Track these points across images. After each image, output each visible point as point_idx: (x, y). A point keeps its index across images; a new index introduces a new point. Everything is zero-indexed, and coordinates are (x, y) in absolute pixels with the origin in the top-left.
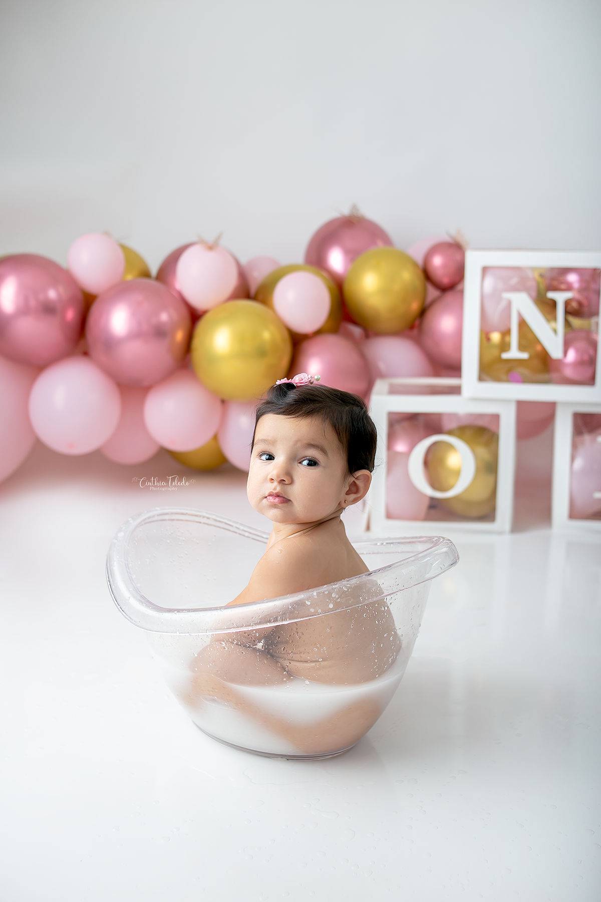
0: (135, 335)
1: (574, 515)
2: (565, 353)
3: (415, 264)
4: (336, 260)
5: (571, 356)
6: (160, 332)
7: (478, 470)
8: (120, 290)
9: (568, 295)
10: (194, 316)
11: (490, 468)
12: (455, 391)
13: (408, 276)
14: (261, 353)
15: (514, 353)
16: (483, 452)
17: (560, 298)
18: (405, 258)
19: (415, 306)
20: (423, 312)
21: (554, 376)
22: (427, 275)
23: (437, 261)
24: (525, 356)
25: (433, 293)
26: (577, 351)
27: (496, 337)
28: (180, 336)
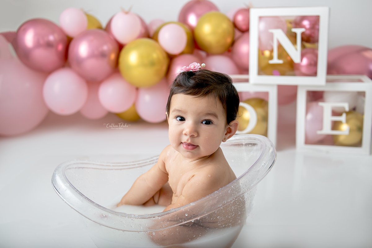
0: (92, 56)
1: (308, 142)
2: (302, 60)
3: (229, 20)
4: (192, 20)
5: (305, 61)
6: (103, 55)
7: (258, 121)
8: (85, 34)
9: (303, 30)
10: (120, 47)
11: (264, 119)
12: (247, 81)
13: (225, 26)
14: (152, 64)
15: (276, 61)
16: (261, 111)
17: (299, 31)
18: (224, 17)
19: (229, 40)
20: (233, 43)
21: (296, 72)
22: (235, 25)
23: (240, 18)
24: (281, 62)
25: (238, 33)
26: (308, 59)
27: (267, 53)
28: (113, 56)
